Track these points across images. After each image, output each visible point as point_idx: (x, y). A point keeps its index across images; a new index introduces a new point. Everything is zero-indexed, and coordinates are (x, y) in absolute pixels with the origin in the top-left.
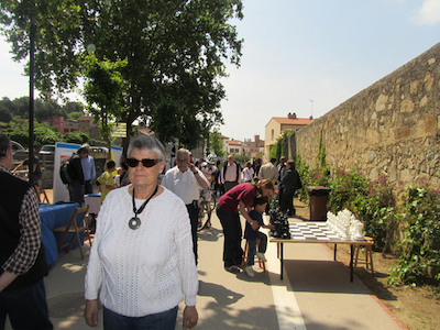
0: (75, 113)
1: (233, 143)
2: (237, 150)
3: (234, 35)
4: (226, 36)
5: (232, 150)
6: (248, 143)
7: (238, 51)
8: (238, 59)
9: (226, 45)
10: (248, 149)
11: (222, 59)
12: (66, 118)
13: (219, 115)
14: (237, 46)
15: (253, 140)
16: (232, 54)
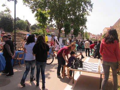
0: (51, 28)
1: (94, 35)
2: (95, 38)
3: (90, 2)
4: (88, 3)
5: (93, 37)
6: (98, 35)
7: (92, 7)
8: (92, 10)
9: (88, 6)
10: (98, 37)
11: (87, 10)
12: (49, 29)
13: (85, 27)
14: (91, 6)
15: (100, 35)
16: (90, 8)
